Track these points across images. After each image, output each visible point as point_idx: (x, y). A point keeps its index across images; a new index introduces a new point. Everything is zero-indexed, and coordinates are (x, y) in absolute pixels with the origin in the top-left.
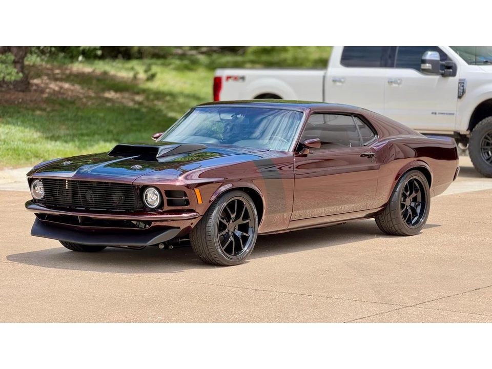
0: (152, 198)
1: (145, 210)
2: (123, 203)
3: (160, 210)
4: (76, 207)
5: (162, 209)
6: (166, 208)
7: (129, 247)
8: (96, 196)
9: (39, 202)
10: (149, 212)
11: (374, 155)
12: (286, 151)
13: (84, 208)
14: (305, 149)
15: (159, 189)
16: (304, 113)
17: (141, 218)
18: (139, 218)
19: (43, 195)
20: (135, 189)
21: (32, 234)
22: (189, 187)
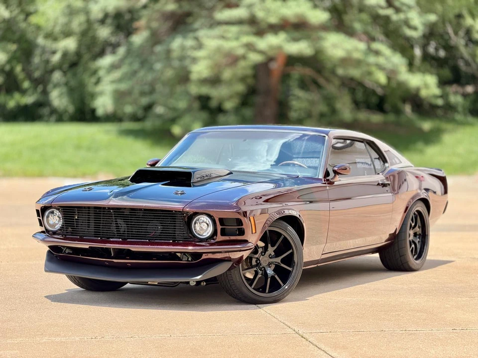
0: (203, 227)
1: (192, 239)
2: (161, 233)
3: (212, 241)
4: (109, 238)
5: (214, 239)
6: (220, 238)
7: (160, 284)
8: (129, 224)
9: (54, 233)
10: (198, 243)
11: (389, 185)
12: (317, 177)
13: (119, 238)
14: (335, 176)
15: (212, 216)
16: (327, 137)
17: (192, 249)
18: (190, 249)
19: (60, 225)
20: (184, 217)
21: (46, 271)
22: (245, 214)
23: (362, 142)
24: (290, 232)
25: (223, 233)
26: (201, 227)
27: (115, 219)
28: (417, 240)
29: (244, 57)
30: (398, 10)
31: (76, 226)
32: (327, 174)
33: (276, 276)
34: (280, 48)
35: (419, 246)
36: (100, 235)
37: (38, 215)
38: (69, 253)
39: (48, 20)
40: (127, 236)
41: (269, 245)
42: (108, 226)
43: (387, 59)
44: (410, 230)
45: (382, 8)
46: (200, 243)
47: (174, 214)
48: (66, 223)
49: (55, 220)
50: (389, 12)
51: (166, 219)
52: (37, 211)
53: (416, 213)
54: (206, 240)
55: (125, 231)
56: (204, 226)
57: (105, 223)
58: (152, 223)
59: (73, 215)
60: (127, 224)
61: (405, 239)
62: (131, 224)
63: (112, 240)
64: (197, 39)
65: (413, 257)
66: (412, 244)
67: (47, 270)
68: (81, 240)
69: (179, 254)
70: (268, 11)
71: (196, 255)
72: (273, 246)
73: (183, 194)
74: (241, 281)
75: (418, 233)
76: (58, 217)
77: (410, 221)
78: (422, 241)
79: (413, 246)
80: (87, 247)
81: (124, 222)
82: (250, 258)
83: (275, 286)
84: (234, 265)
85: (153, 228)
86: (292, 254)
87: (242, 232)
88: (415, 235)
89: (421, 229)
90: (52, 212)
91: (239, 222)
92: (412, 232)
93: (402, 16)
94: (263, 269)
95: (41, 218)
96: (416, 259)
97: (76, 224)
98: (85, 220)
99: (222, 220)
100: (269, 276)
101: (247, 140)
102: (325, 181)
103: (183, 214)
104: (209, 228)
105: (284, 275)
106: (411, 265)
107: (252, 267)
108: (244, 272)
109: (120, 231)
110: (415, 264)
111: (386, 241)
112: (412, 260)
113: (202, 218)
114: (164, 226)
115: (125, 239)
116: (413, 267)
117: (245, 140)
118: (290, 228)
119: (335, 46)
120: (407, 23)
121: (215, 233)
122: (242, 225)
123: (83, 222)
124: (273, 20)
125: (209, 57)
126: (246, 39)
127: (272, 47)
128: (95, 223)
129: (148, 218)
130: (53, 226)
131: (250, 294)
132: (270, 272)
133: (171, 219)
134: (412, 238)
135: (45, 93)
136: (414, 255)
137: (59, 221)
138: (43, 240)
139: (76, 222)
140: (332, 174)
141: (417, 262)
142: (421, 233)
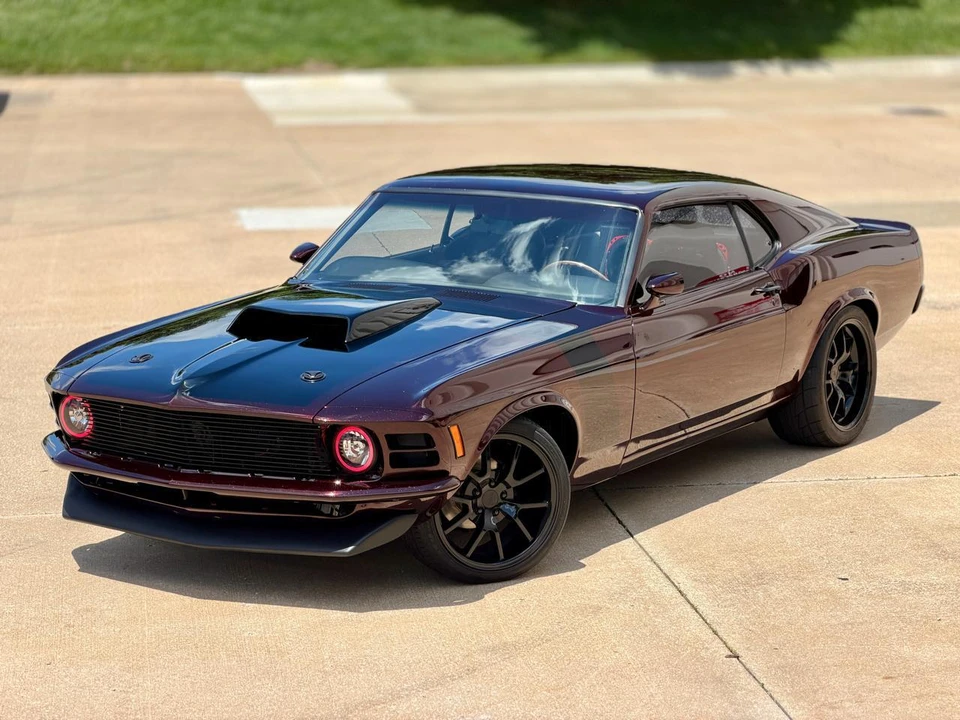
3: (375, 476)
4: (177, 465)
5: (377, 474)
6: (388, 469)
10: (345, 483)
11: (778, 291)
12: (612, 305)
13: (196, 468)
14: (651, 298)
16: (641, 211)
17: (336, 497)
20: (317, 431)
21: (64, 517)
23: (724, 204)
32: (636, 293)
36: (161, 457)
46: (353, 483)
54: (364, 475)
63: (181, 470)
65: (836, 421)
67: (67, 514)
80: (136, 482)
84: (427, 513)
86: (545, 476)
87: (434, 458)
91: (429, 441)
92: (836, 367)
96: (843, 423)
99: (393, 440)
102: (629, 313)
104: (368, 450)
106: (829, 435)
110: (839, 432)
111: (772, 402)
112: (833, 428)
116: (835, 440)
121: (378, 462)
122: (434, 445)
134: (836, 377)
136: (837, 418)
141: (845, 428)
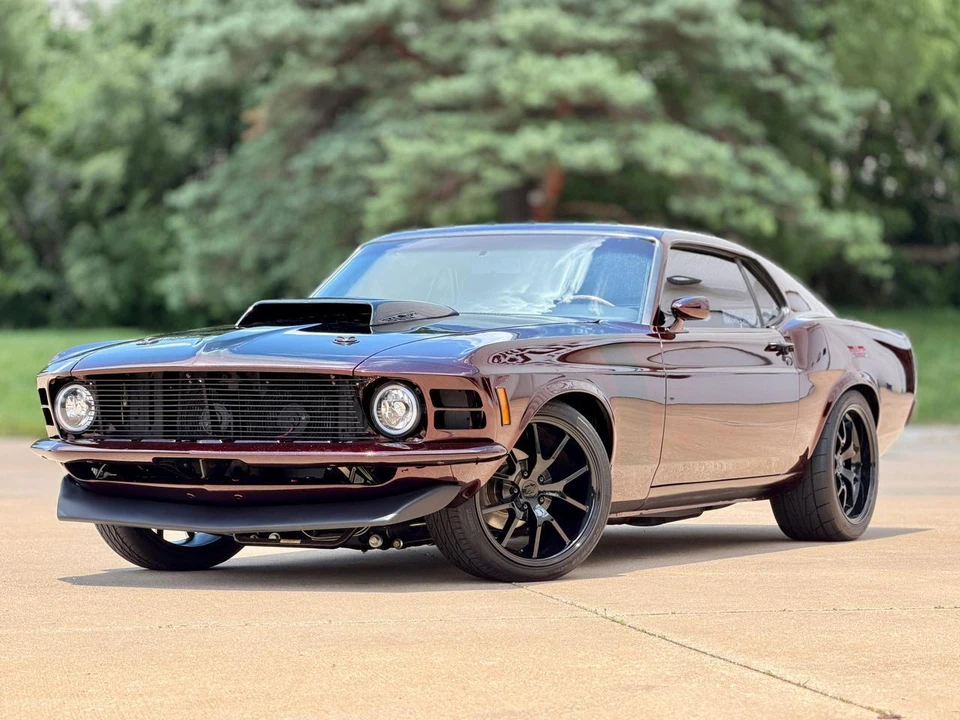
0: (397, 411)
1: (373, 436)
2: (306, 430)
3: (416, 440)
4: (195, 439)
5: (420, 437)
6: (433, 433)
8: (237, 413)
9: (78, 436)
10: (385, 445)
11: (791, 349)
12: (638, 322)
13: (218, 439)
14: (676, 321)
15: (417, 386)
16: (657, 242)
17: (375, 457)
18: (370, 457)
19: (92, 418)
20: (355, 388)
21: (61, 518)
22: (486, 383)
23: (732, 260)
24: (583, 429)
25: (440, 422)
26: (394, 412)
27: (210, 402)
28: (852, 476)
29: (476, 178)
30: (797, 80)
31: (125, 423)
32: (659, 318)
33: (554, 523)
34: (549, 155)
35: (855, 488)
36: (176, 433)
37: (44, 401)
38: (109, 478)
39: (62, 117)
40: (235, 434)
41: (539, 456)
42: (192, 418)
43: (776, 181)
44: (836, 453)
45: (763, 75)
46: (391, 445)
47: (335, 388)
48: (102, 413)
49: (79, 409)
50: (778, 83)
51: (317, 399)
52: (42, 392)
53: (848, 417)
54: (403, 438)
55: (229, 429)
56: (399, 409)
57: (188, 413)
58: (286, 409)
59: (119, 398)
60: (234, 413)
61: (827, 471)
62: (243, 414)
63: (201, 442)
64: (376, 142)
65: (845, 511)
66: (842, 483)
67: (64, 514)
68: (137, 445)
69: (344, 470)
70: (524, 79)
71: (384, 471)
72: (546, 457)
73: (353, 342)
74: (480, 530)
75: (853, 461)
76: (87, 403)
77: (836, 433)
78: (862, 478)
79: (844, 487)
80: (149, 459)
81: (228, 408)
82: (496, 483)
83: (552, 544)
84: (464, 495)
85: (289, 419)
86: (587, 476)
87: (479, 421)
88: (848, 464)
89: (859, 453)
90: (74, 393)
91: (474, 400)
92: (841, 459)
93: (806, 93)
94: (526, 507)
95: (49, 407)
96: (852, 515)
97: (125, 418)
98: (145, 408)
99: (436, 395)
100: (539, 522)
101: (488, 253)
102: (655, 330)
103: (354, 383)
104: (410, 413)
105: (572, 521)
106: (840, 528)
107: (502, 501)
108: (485, 511)
109: (220, 428)
110: (848, 525)
111: (791, 471)
112: (843, 519)
113: (395, 392)
114: (314, 414)
115: (230, 440)
116: (846, 532)
117: (483, 253)
118: (582, 419)
119: (665, 151)
120: (815, 107)
121: (422, 423)
122: (481, 405)
123: (139, 413)
124: (535, 98)
125: (400, 179)
126: (477, 139)
127: (531, 155)
128: (165, 413)
129: (279, 398)
130: (75, 421)
131: (499, 560)
132: (541, 512)
133: (327, 398)
134: (841, 470)
135: (57, 269)
136: (846, 509)
137: (87, 413)
138: (55, 451)
139: (124, 413)
140: (669, 320)
141: (853, 521)
142: (859, 460)
